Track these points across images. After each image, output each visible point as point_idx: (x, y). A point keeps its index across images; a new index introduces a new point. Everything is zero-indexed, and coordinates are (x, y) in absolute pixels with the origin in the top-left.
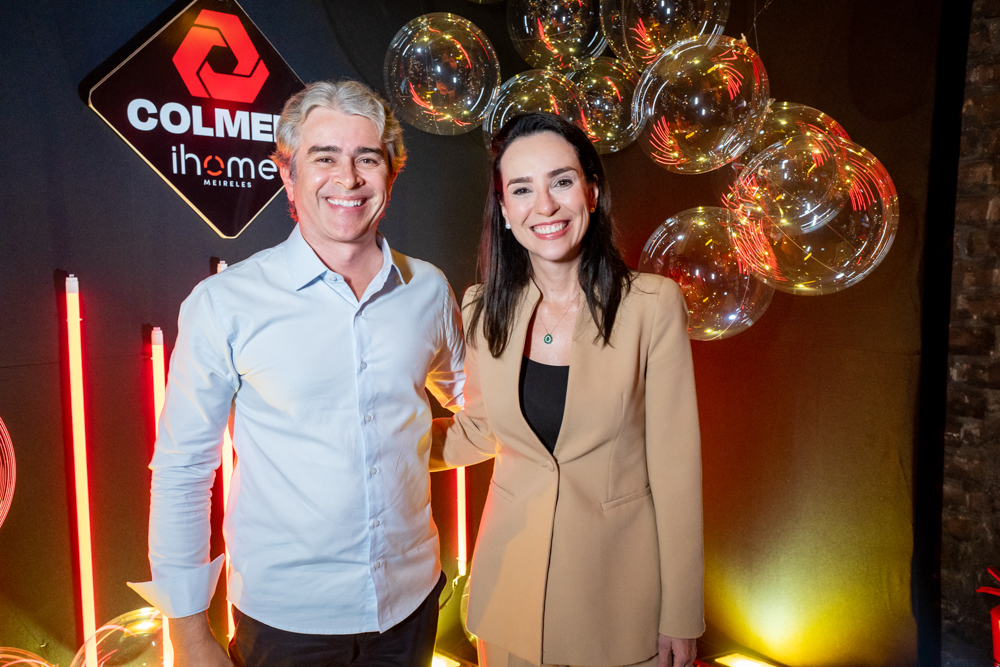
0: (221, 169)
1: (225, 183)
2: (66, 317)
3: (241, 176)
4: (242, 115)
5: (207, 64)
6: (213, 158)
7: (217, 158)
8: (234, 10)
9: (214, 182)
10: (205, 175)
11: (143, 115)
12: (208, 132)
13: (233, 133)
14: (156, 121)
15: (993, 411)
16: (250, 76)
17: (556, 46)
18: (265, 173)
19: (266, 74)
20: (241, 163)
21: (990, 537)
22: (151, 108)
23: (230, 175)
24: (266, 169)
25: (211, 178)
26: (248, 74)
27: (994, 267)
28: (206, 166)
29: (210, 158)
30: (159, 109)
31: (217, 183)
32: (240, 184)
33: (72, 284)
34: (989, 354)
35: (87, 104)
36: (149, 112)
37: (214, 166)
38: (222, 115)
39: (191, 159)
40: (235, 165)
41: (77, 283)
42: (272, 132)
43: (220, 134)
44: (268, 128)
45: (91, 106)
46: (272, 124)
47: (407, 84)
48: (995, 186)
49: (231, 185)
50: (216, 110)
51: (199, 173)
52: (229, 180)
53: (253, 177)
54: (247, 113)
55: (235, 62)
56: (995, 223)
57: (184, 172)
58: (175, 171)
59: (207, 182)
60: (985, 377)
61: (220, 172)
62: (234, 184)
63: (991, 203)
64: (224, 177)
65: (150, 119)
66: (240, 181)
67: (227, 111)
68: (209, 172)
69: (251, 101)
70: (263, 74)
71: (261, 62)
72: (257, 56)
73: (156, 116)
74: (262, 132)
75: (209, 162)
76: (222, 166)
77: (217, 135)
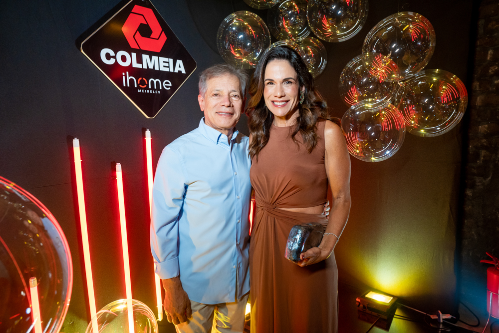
0: (146, 84)
1: (148, 91)
2: (73, 160)
3: (155, 88)
4: (155, 58)
5: (138, 32)
6: (142, 78)
7: (144, 79)
8: (150, 6)
9: (143, 91)
10: (138, 87)
11: (108, 56)
12: (139, 66)
13: (151, 67)
14: (114, 60)
15: (478, 186)
16: (158, 39)
17: (290, 30)
18: (166, 86)
19: (165, 38)
20: (155, 81)
21: (476, 238)
22: (112, 53)
23: (150, 87)
24: (166, 85)
25: (141, 89)
26: (157, 38)
27: (479, 126)
28: (139, 83)
29: (140, 79)
30: (116, 54)
31: (144, 91)
32: (155, 92)
33: (76, 143)
34: (477, 162)
35: (80, 50)
36: (111, 55)
37: (142, 83)
38: (145, 57)
39: (132, 79)
40: (152, 82)
41: (79, 142)
42: (169, 67)
43: (145, 67)
44: (167, 65)
45: (82, 51)
46: (168, 63)
47: (229, 45)
48: (480, 91)
49: (151, 92)
50: (143, 55)
51: (136, 86)
52: (150, 90)
53: (161, 88)
54: (157, 57)
55: (151, 32)
56: (480, 107)
57: (128, 86)
58: (124, 85)
59: (140, 91)
60: (475, 171)
61: (145, 86)
62: (152, 92)
63: (478, 98)
64: (147, 88)
65: (111, 59)
66: (155, 90)
67: (148, 56)
68: (140, 86)
69: (159, 51)
70: (164, 38)
71: (163, 32)
72: (161, 29)
73: (115, 57)
74: (164, 66)
75: (140, 81)
76: (147, 83)
77: (144, 68)
